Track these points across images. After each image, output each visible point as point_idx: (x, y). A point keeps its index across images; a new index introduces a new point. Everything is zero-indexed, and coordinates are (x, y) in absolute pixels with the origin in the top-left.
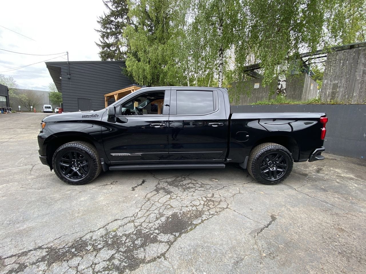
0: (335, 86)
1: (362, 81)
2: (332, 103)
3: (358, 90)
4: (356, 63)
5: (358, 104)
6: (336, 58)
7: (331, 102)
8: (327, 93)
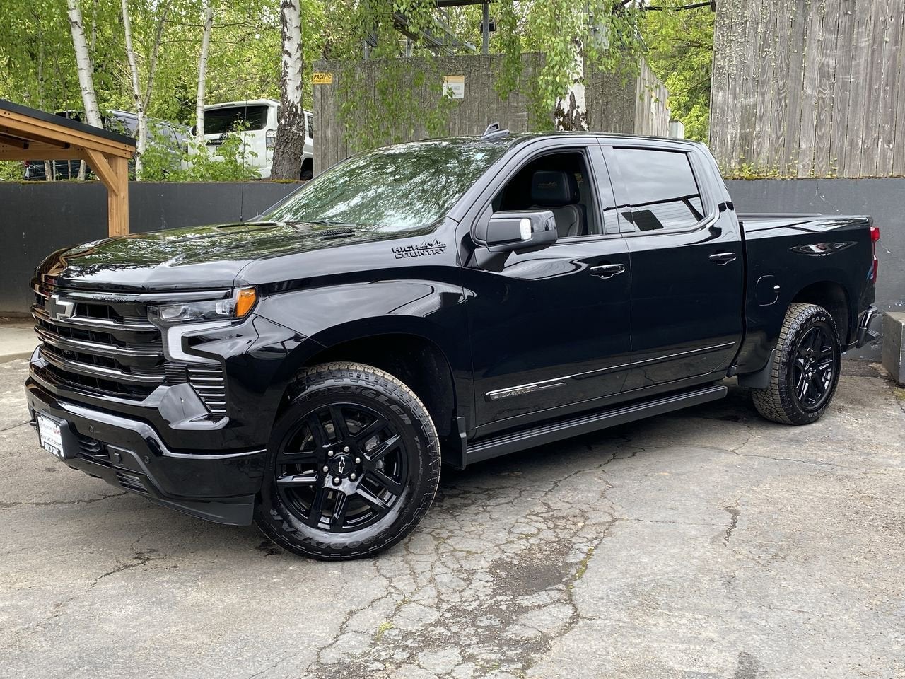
0: (749, 116)
1: (821, 102)
2: (745, 174)
3: (812, 132)
4: (801, 38)
5: (817, 177)
6: (743, 17)
7: (741, 170)
8: (729, 137)
